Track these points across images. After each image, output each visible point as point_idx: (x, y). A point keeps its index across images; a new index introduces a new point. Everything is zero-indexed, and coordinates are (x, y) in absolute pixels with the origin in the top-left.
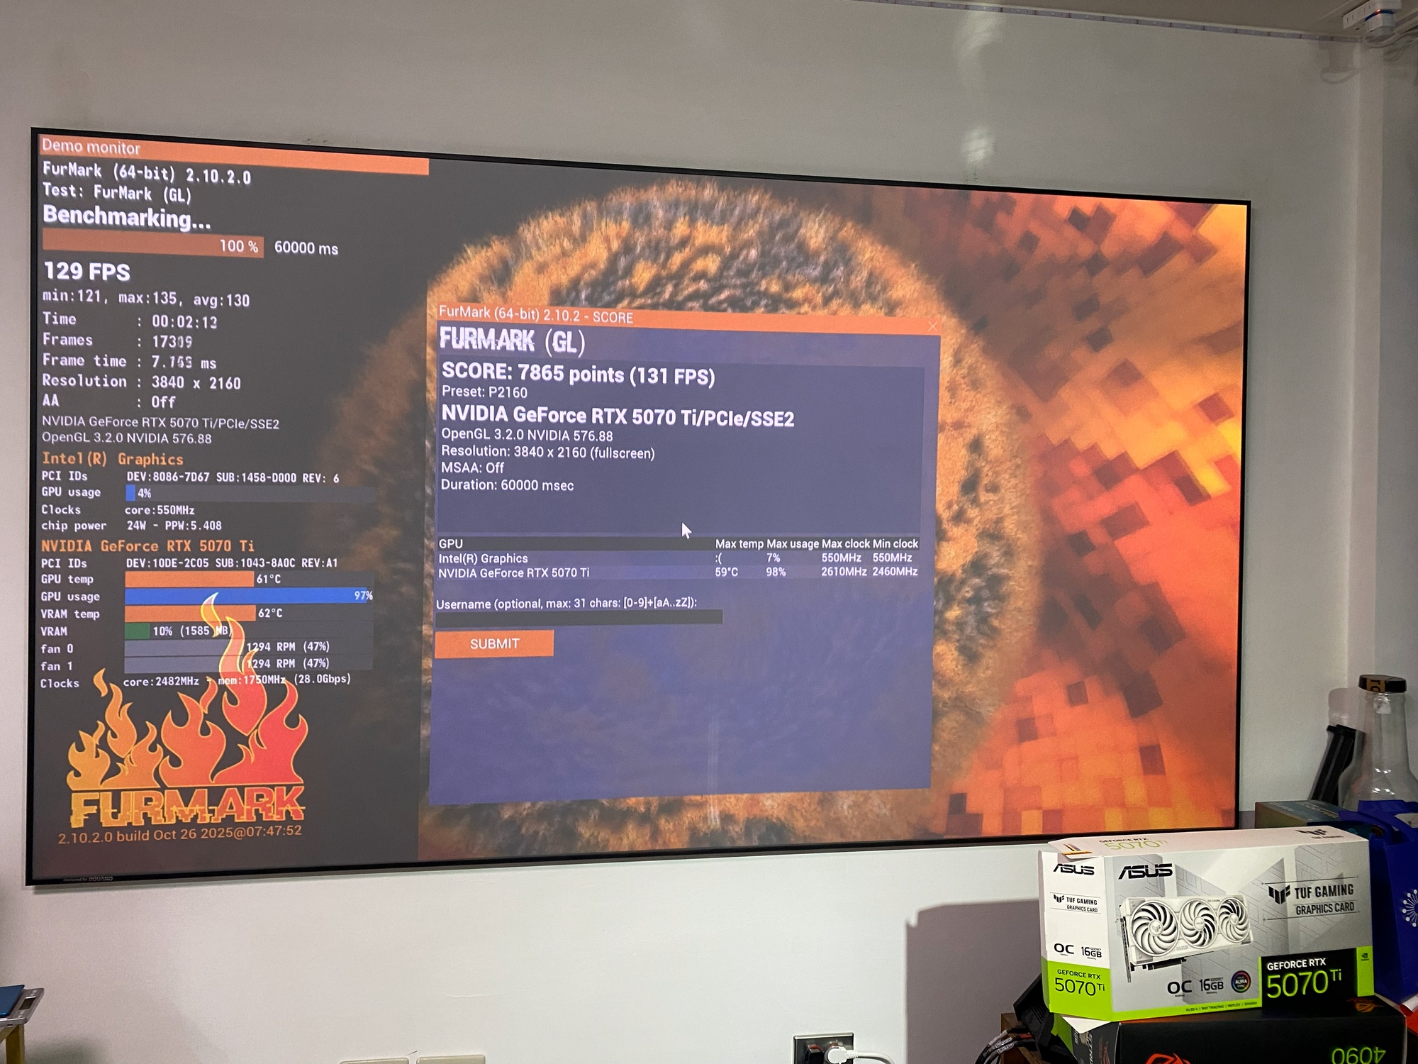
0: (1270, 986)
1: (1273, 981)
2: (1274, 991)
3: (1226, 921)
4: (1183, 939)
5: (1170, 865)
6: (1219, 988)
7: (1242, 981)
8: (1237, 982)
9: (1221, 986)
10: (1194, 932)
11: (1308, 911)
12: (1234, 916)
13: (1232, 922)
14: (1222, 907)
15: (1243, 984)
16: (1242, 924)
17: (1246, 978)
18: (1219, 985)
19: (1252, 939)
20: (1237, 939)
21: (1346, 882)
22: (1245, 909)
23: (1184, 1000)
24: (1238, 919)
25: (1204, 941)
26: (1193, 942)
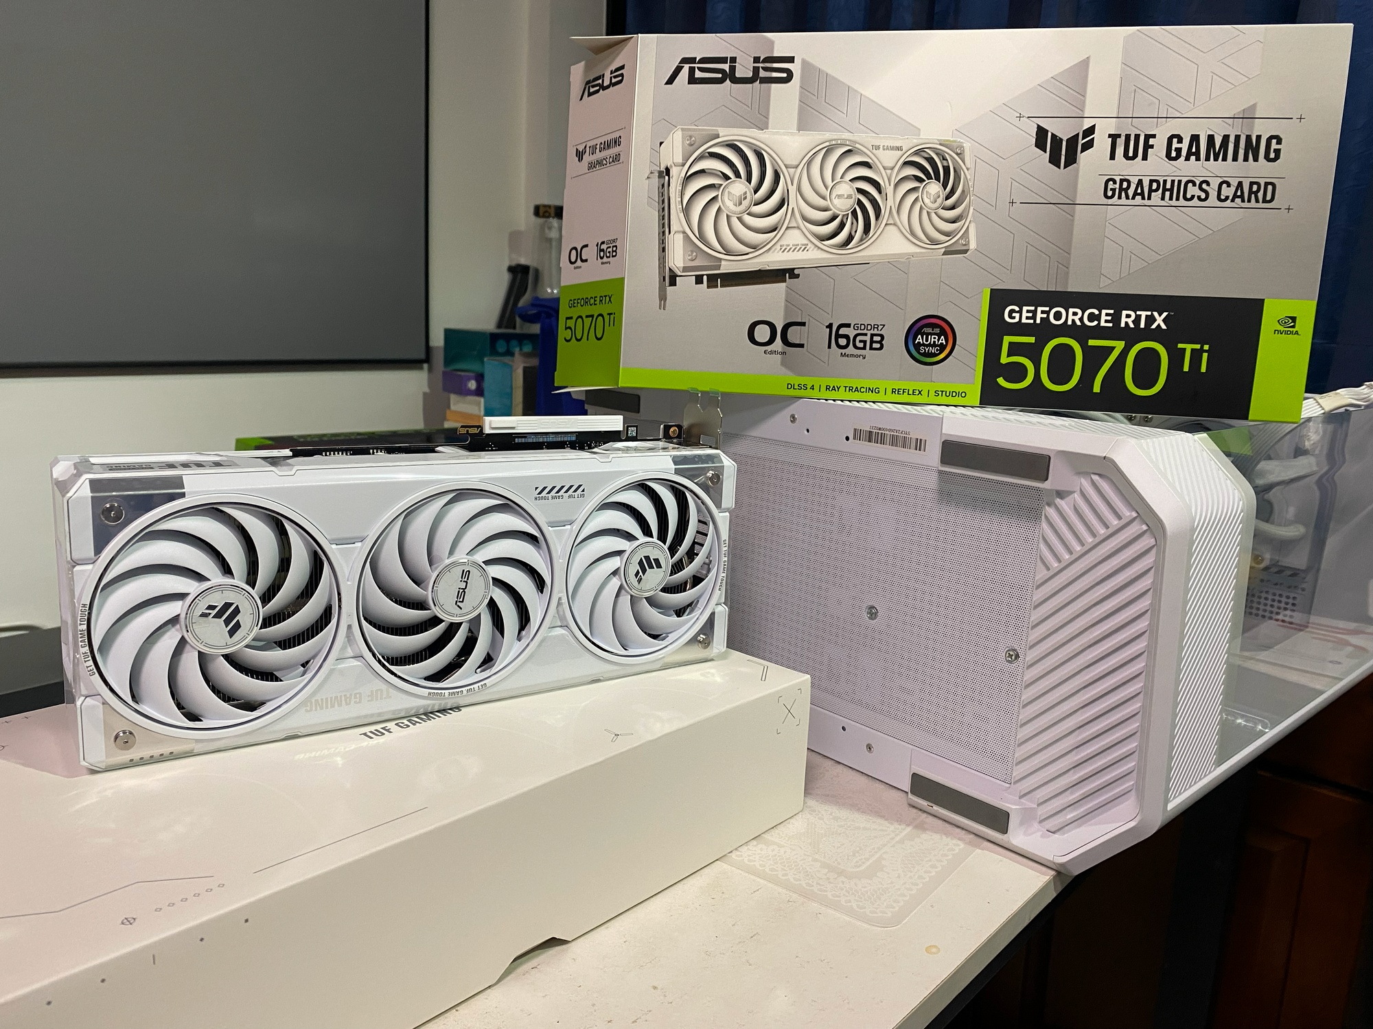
0: (1004, 359)
1: (1014, 349)
2: (1017, 372)
3: (912, 197)
4: (798, 228)
5: (791, 60)
6: (871, 348)
7: (933, 339)
8: (919, 339)
9: (878, 342)
10: (827, 215)
11: (1135, 194)
12: (934, 188)
13: (927, 201)
14: (906, 163)
15: (934, 345)
16: (953, 208)
17: (943, 332)
18: (872, 342)
19: (973, 245)
20: (934, 242)
21: (1262, 129)
22: (967, 174)
23: (783, 363)
24: (942, 196)
25: (850, 238)
26: (823, 239)
